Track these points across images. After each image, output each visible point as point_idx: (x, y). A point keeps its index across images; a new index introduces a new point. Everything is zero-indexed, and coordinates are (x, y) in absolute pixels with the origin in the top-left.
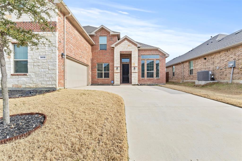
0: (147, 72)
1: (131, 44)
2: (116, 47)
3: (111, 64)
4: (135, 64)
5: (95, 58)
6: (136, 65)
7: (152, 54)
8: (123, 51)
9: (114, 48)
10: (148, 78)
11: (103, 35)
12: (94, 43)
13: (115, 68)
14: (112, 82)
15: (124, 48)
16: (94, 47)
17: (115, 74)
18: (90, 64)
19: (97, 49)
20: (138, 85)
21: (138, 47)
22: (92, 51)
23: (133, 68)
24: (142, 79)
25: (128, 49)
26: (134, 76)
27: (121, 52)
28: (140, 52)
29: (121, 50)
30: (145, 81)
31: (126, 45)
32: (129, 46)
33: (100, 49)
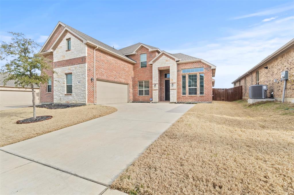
0: (189, 88)
1: (168, 58)
2: (154, 64)
3: (150, 81)
4: (173, 80)
5: (137, 76)
6: (175, 81)
7: (194, 67)
8: (161, 67)
9: (152, 64)
10: (190, 95)
11: (144, 53)
12: (135, 62)
13: (153, 85)
14: (151, 99)
15: (162, 64)
16: (136, 65)
17: (153, 91)
18: (131, 83)
19: (138, 67)
20: (175, 103)
21: (177, 61)
22: (134, 70)
23: (171, 85)
24: (182, 96)
25: (165, 64)
26: (172, 93)
27: (158, 68)
28: (180, 66)
29: (159, 66)
30: (186, 98)
31: (164, 60)
32: (167, 61)
33: (141, 67)
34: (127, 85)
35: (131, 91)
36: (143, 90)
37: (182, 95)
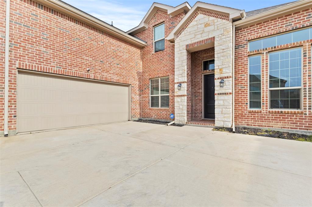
0: (271, 91)
1: (212, 18)
2: (178, 39)
3: (171, 77)
4: (224, 70)
5: (147, 70)
6: (229, 71)
7: (290, 28)
8: (193, 42)
10: (274, 110)
11: (159, 22)
12: (144, 43)
13: (176, 86)
14: (172, 116)
15: (195, 35)
16: (145, 49)
17: (176, 99)
19: (149, 52)
20: (230, 130)
21: (234, 20)
22: (142, 59)
23: (217, 82)
24: (250, 112)
25: (204, 35)
26: (221, 102)
27: (187, 46)
29: (189, 42)
30: (262, 118)
31: (199, 26)
32: (207, 25)
33: (156, 52)
34: (128, 86)
35: (137, 98)
36: (159, 96)
37: (249, 109)
